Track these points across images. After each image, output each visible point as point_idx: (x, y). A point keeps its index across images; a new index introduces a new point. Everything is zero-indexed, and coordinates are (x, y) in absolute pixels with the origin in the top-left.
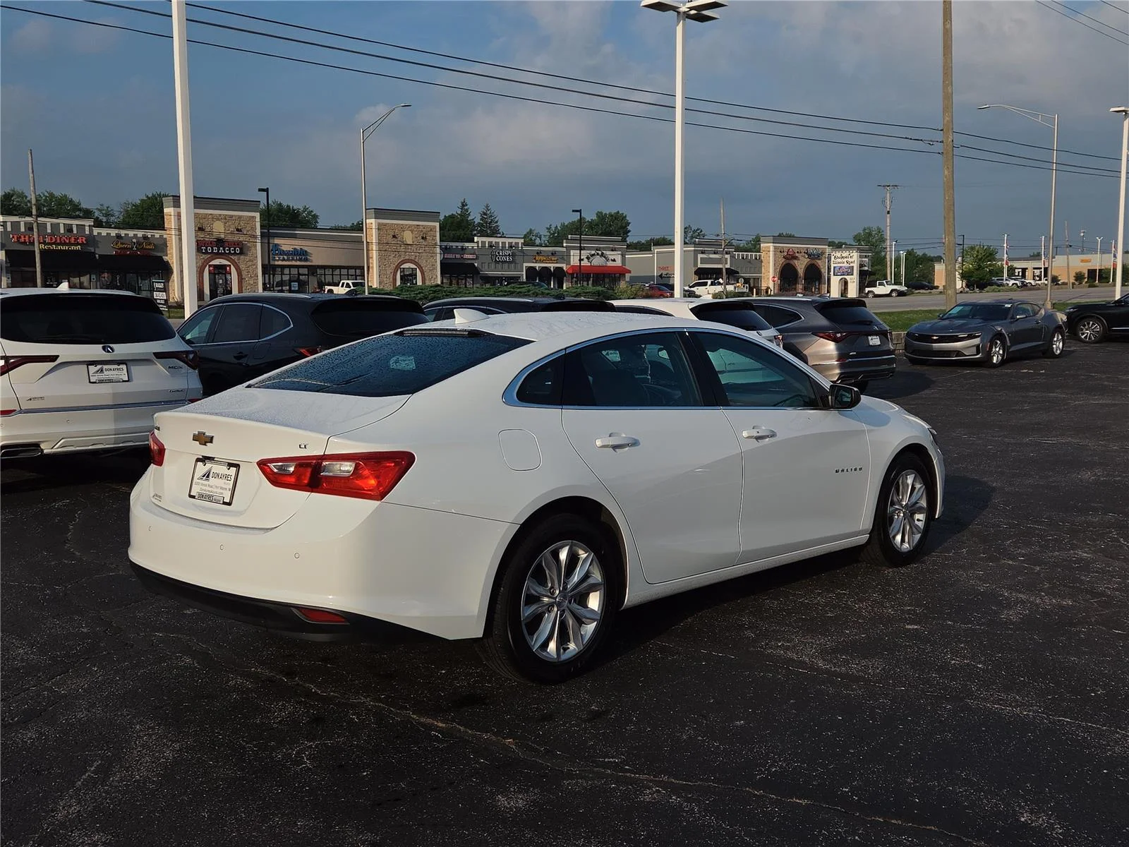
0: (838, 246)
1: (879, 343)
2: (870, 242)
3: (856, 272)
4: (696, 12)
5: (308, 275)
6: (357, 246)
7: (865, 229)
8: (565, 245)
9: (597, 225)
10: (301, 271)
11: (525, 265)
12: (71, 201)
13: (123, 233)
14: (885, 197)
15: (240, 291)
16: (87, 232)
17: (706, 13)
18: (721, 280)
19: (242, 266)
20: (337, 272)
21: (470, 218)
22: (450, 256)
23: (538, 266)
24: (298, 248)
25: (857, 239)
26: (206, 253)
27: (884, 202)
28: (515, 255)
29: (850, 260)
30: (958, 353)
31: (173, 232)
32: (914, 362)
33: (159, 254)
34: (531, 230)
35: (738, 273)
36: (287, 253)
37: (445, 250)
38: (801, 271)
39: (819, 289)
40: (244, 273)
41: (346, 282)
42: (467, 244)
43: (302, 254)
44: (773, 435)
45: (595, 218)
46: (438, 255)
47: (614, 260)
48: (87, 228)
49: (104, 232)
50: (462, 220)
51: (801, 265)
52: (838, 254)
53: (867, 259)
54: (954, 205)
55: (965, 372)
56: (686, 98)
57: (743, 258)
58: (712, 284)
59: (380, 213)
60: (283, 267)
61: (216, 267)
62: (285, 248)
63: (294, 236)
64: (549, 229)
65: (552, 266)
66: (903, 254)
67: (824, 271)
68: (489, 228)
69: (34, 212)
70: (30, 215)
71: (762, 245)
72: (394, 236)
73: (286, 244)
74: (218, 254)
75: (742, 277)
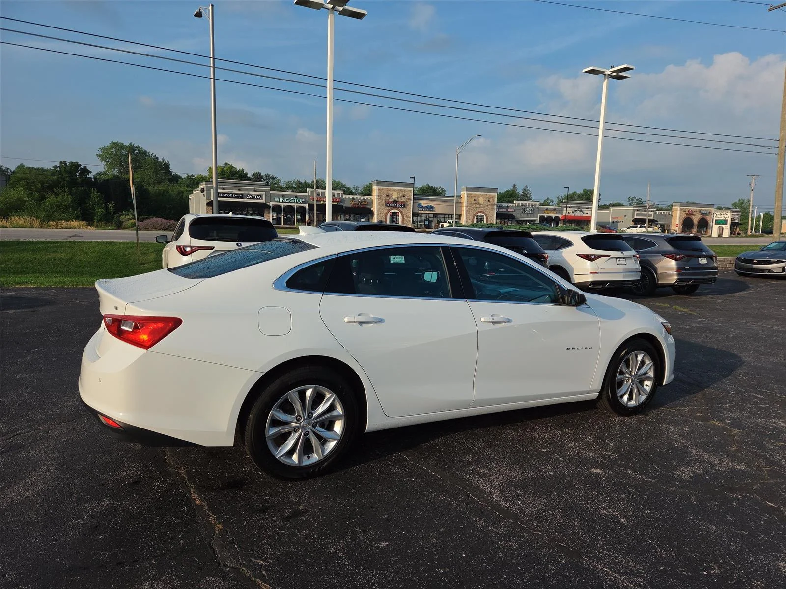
0: (720, 208)
1: (706, 262)
2: (742, 207)
3: (729, 223)
4: (615, 74)
5: (433, 217)
6: (451, 204)
7: (740, 200)
8: (561, 205)
9: (583, 196)
10: (431, 216)
11: (539, 215)
12: (342, 184)
13: (355, 197)
14: (751, 182)
15: (403, 223)
16: (341, 197)
17: (622, 74)
18: (645, 225)
19: (404, 213)
20: (446, 216)
21: (517, 192)
22: (501, 210)
23: (546, 215)
24: (430, 205)
25: (735, 205)
26: (389, 206)
27: (750, 184)
28: (534, 209)
29: (726, 216)
30: (770, 271)
31: (376, 197)
32: (741, 274)
33: (369, 207)
34: (548, 198)
35: (657, 222)
36: (425, 207)
37: (499, 207)
38: (696, 221)
39: (706, 232)
40: (405, 216)
41: (450, 221)
42: (510, 204)
43: (431, 208)
44: (509, 321)
45: (582, 192)
46: (495, 209)
47: (587, 213)
48: (341, 195)
49: (347, 196)
50: (513, 193)
51: (696, 219)
52: (719, 213)
53: (738, 217)
54: (783, 184)
55: (773, 282)
56: (606, 122)
57: (661, 214)
58: (640, 227)
59: (469, 189)
60: (422, 214)
61: (392, 212)
62: (423, 205)
63: (428, 200)
64: (558, 198)
65: (553, 216)
66: (762, 214)
67: (710, 222)
68: (526, 196)
69: (315, 187)
70: (313, 188)
71: (673, 207)
72: (474, 200)
73: (424, 203)
74: (394, 207)
75: (659, 224)
